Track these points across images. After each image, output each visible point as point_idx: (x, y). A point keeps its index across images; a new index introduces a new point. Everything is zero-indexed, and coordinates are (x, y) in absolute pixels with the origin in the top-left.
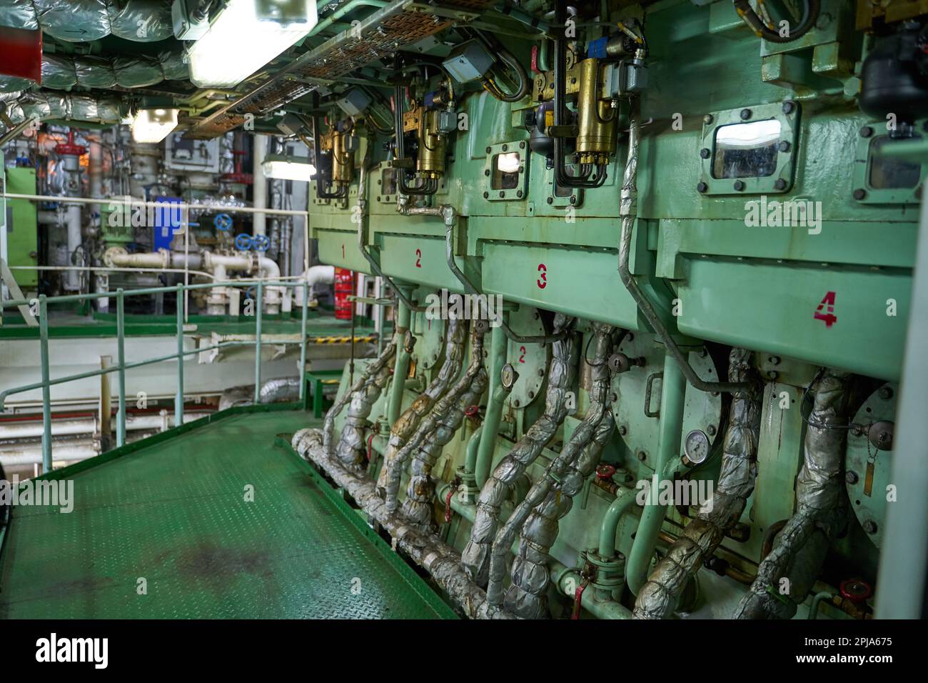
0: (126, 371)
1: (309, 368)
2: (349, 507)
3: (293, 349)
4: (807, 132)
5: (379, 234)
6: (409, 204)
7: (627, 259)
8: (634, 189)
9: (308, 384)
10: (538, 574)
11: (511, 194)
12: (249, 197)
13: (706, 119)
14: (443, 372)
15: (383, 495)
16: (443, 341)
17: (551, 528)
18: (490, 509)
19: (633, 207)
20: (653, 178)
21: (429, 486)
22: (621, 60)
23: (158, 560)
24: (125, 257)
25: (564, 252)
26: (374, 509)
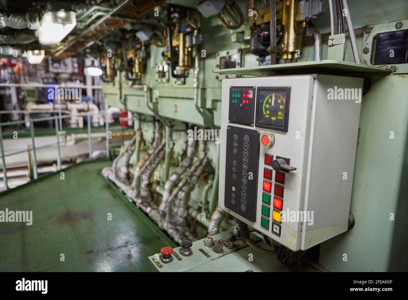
0: (37, 151)
1: (111, 145)
2: (123, 195)
3: (104, 139)
4: (244, 59)
5: (126, 96)
6: (133, 84)
7: (197, 103)
8: (198, 78)
9: (110, 152)
10: (184, 211)
11: (164, 80)
12: (84, 81)
13: (217, 54)
14: (155, 144)
15: (133, 189)
16: (154, 133)
17: (188, 196)
18: (168, 191)
19: (198, 85)
20: (204, 74)
21: (150, 185)
22: (191, 34)
23: (50, 217)
24: (35, 106)
25: (181, 100)
26: (131, 194)
